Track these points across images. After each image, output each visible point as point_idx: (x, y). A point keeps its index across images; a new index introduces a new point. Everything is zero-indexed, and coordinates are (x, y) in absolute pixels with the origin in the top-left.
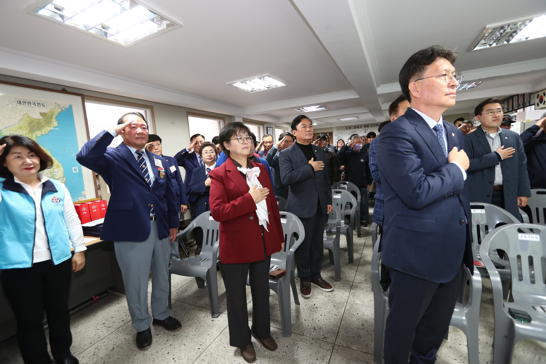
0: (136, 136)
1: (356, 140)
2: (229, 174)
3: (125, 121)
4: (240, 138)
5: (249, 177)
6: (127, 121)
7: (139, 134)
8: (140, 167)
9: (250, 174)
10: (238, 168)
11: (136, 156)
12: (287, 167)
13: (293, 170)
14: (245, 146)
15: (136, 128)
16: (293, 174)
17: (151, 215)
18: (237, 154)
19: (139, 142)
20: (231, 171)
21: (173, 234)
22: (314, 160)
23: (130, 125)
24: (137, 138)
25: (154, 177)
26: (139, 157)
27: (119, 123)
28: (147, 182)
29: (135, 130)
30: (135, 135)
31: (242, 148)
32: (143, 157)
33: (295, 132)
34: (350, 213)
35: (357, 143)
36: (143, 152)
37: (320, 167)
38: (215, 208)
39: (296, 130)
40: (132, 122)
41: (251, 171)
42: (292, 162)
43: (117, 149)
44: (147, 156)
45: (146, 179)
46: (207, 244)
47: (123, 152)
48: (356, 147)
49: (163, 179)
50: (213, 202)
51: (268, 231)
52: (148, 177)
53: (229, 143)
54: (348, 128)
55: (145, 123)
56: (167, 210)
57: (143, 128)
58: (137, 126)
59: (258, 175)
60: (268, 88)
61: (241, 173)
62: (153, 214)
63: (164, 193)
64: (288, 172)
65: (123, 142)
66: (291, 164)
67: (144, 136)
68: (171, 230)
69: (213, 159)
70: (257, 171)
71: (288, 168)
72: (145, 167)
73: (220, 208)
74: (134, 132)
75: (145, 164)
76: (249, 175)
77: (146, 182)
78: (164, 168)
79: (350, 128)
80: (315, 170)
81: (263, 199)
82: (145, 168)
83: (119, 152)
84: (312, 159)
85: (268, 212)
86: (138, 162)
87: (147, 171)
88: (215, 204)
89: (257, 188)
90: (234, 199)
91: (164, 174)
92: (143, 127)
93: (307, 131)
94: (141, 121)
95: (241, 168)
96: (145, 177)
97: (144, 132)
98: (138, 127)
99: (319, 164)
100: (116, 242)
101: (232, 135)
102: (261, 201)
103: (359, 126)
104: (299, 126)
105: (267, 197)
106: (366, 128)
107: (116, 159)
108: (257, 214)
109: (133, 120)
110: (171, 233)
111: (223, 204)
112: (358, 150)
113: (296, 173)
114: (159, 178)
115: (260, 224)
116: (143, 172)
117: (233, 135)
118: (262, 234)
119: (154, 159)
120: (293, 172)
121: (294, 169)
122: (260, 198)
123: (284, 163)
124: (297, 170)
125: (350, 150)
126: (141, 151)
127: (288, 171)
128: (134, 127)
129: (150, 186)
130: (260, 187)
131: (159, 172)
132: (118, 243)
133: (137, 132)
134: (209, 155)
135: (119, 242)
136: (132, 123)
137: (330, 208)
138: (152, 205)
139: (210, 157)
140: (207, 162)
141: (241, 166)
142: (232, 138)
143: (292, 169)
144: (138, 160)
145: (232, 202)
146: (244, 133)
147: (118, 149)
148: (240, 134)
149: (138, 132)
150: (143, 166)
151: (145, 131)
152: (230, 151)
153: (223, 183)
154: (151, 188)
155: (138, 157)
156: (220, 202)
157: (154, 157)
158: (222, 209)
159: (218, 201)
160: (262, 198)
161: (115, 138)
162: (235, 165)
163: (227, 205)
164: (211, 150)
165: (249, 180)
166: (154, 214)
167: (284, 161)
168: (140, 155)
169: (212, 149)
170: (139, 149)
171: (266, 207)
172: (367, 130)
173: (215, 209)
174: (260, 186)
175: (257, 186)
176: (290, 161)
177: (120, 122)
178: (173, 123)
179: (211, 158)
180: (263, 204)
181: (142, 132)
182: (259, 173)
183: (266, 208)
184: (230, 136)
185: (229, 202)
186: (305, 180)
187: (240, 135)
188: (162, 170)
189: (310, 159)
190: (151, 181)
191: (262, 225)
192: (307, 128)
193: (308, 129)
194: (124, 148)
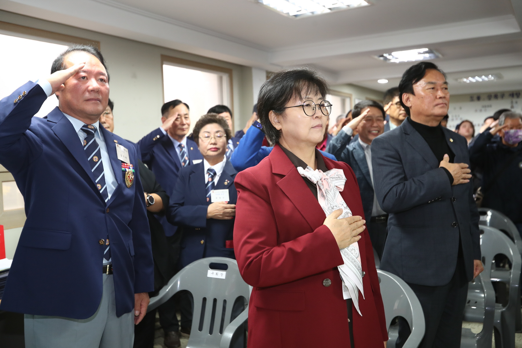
0: (87, 95)
1: (509, 123)
2: (279, 182)
3: (67, 65)
4: (307, 105)
5: (323, 190)
6: (72, 65)
7: (92, 92)
8: (89, 159)
9: (325, 183)
10: (300, 169)
11: (82, 136)
12: (392, 172)
13: (405, 179)
14: (317, 122)
15: (87, 79)
16: (408, 189)
17: (105, 261)
18: (297, 139)
19: (89, 107)
20: (285, 176)
21: (141, 305)
22: (451, 161)
23: (76, 74)
24: (88, 100)
25: (113, 183)
26: (87, 140)
27: (54, 70)
28: (101, 192)
29: (86, 83)
30: (84, 92)
31: (311, 127)
32: (95, 140)
33: (408, 99)
34: (510, 279)
35: (512, 128)
36: (95, 130)
37: (464, 175)
38: (249, 255)
39: (413, 93)
40: (83, 67)
41: (326, 177)
42: (403, 161)
43: (45, 120)
44: (102, 138)
45: (99, 186)
46: (200, 329)
47: (57, 128)
48: (511, 136)
49: (131, 188)
50: (246, 242)
51: (360, 313)
52: (103, 181)
53: (281, 114)
54: (475, 98)
55: (104, 71)
56: (133, 253)
57: (100, 79)
58: (90, 74)
59: (342, 187)
60: (330, 9)
61: (306, 180)
62: (108, 260)
63: (130, 216)
64: (395, 183)
65: (57, 107)
66: (401, 166)
67: (100, 97)
68: (136, 296)
69: (221, 150)
70: (339, 178)
71: (394, 174)
72: (97, 160)
73: (261, 258)
74: (83, 87)
75: (99, 155)
76: (324, 187)
77: (97, 191)
78: (133, 166)
79: (479, 98)
80: (456, 182)
81: (354, 242)
82: (98, 162)
83: (50, 127)
84: (446, 156)
85: (363, 270)
86: (85, 149)
87: (101, 169)
88: (249, 247)
89: (341, 217)
90: (294, 236)
91: (133, 177)
92: (102, 77)
93: (438, 97)
94: (98, 66)
95: (304, 169)
96: (97, 181)
97: (103, 88)
98: (90, 78)
99: (463, 170)
100: (29, 315)
101: (291, 97)
102: (349, 245)
103: (499, 95)
104: (420, 87)
105: (360, 237)
106: (515, 100)
107: (44, 141)
108: (341, 273)
109: (84, 62)
110: (137, 304)
111: (267, 248)
112: (514, 143)
113: (414, 186)
114: (123, 185)
115: (345, 297)
116: (93, 170)
117: (294, 97)
118: (349, 321)
119: (116, 144)
120: (407, 183)
121: (408, 177)
122: (348, 238)
123: (386, 163)
124: (415, 179)
125: (494, 142)
126: (92, 127)
127: (396, 181)
128: (84, 77)
129: (106, 201)
130: (347, 213)
131: (124, 172)
132: (32, 319)
133: (88, 87)
134: (213, 141)
135: (36, 316)
136: (83, 69)
137: (477, 266)
138: (107, 241)
139: (214, 146)
140: (208, 156)
141: (304, 166)
142: (289, 104)
143: (403, 176)
144: (85, 146)
145: (288, 245)
146: (316, 94)
147: (48, 121)
148: (307, 96)
149: (90, 88)
150: (94, 158)
151: (104, 85)
152: (282, 132)
153: (268, 202)
154: (108, 205)
155: (85, 139)
156: (261, 243)
157: (115, 141)
158: (267, 258)
159: (256, 241)
160: (352, 240)
161: (48, 98)
162: (293, 163)
163: (277, 251)
164: (217, 132)
165: (323, 196)
166: (110, 260)
167: (386, 158)
168: (90, 135)
169: (221, 129)
170: (88, 122)
171: (359, 259)
172: (516, 102)
173: (249, 258)
174: (347, 211)
175: (341, 211)
176: (398, 159)
177: (57, 67)
178: (134, 76)
179: (217, 149)
180: (353, 251)
181: (99, 88)
182: (344, 183)
183: (359, 261)
184: (287, 100)
185: (279, 243)
186: (431, 202)
187: (308, 98)
188: (130, 170)
189: (442, 159)
190: (108, 190)
191: (350, 300)
192: (437, 90)
193: (440, 94)
194: (60, 118)
